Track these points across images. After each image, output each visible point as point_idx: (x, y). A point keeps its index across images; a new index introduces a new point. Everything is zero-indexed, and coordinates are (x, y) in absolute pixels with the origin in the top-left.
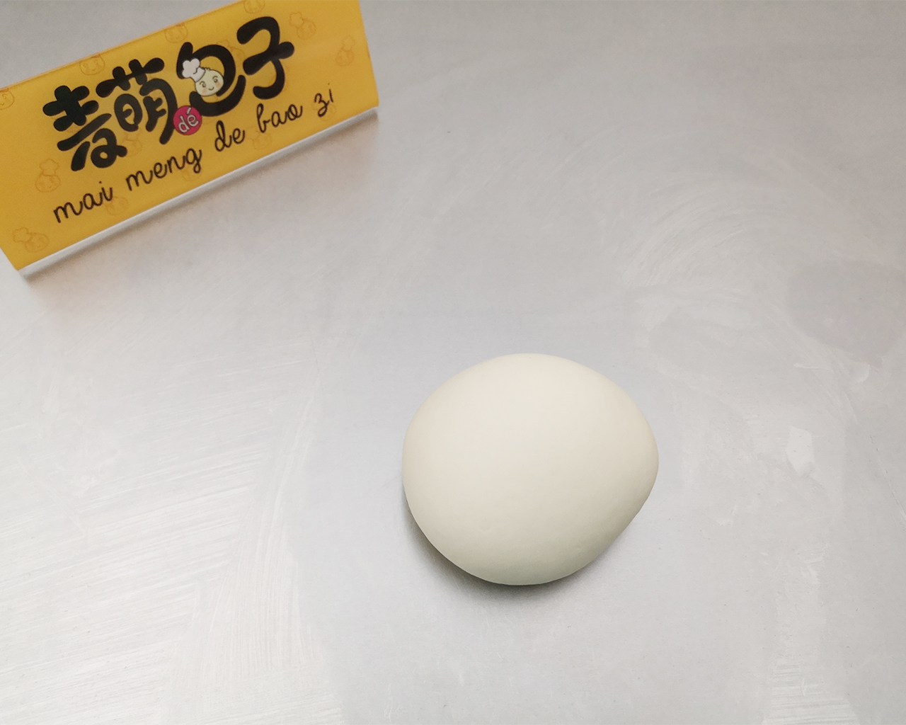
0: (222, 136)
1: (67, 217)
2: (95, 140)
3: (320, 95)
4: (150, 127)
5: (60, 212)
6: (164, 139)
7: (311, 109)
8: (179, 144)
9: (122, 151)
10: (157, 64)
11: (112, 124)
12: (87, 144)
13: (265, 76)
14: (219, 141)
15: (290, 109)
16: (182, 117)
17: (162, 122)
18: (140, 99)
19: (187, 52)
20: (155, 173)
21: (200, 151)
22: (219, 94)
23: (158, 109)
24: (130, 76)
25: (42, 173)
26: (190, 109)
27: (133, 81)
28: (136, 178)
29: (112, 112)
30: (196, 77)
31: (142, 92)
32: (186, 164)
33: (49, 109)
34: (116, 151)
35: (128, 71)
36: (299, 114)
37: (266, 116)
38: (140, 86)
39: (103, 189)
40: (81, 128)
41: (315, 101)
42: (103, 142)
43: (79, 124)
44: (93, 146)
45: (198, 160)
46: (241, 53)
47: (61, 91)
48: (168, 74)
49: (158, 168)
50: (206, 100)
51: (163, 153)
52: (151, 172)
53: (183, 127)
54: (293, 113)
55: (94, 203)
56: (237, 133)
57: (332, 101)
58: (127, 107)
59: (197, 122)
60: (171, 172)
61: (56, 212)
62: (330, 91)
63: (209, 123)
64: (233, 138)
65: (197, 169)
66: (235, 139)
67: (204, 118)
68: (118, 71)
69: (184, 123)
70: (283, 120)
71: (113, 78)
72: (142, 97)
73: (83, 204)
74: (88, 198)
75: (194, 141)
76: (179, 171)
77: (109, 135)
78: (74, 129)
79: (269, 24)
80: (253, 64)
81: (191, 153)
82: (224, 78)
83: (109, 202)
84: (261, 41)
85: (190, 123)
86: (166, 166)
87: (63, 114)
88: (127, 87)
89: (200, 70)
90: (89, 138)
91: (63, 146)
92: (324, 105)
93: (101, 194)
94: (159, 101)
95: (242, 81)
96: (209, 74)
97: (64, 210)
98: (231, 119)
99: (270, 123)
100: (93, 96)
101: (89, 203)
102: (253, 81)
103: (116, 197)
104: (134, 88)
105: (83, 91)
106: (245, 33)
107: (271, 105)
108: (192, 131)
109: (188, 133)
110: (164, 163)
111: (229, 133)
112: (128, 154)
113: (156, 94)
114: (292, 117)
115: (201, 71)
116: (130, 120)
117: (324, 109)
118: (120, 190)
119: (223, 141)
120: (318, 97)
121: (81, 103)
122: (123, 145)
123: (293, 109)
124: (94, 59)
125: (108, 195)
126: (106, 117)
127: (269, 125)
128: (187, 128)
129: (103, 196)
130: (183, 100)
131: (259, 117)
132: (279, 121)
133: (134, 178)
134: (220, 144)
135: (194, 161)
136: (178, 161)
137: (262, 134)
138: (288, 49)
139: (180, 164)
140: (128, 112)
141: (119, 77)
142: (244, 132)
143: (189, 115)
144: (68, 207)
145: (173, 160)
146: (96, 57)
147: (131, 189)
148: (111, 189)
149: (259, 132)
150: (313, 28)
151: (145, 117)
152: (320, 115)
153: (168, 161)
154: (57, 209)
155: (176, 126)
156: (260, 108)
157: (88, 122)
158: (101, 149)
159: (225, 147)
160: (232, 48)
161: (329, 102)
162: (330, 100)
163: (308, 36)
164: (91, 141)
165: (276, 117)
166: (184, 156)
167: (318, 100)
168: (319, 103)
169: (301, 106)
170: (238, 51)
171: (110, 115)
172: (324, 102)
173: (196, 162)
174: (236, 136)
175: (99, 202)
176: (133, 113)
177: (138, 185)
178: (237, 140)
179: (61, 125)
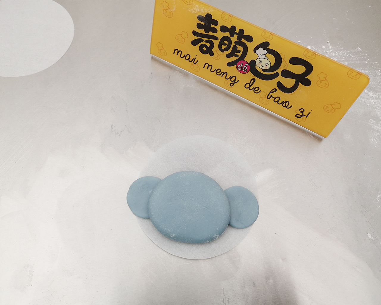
0: (250, 84)
1: (177, 54)
2: (206, 41)
3: (304, 110)
4: (228, 56)
5: (176, 51)
6: (230, 64)
7: (294, 110)
8: (233, 71)
9: (212, 54)
10: (250, 39)
11: (216, 43)
12: (203, 40)
13: (289, 83)
14: (248, 84)
15: (286, 102)
16: (242, 64)
17: (234, 59)
18: (233, 44)
19: (265, 45)
20: (216, 71)
21: (238, 81)
22: (263, 70)
23: (236, 53)
24: (236, 33)
25: (181, 34)
26: (248, 64)
27: (236, 36)
29: (220, 39)
30: (260, 57)
31: (235, 42)
32: (229, 79)
33: (200, 18)
34: (209, 51)
35: (237, 31)
36: (288, 107)
37: (274, 95)
38: (237, 40)
39: (195, 58)
40: (205, 33)
42: (208, 45)
43: (205, 31)
44: (203, 43)
45: (235, 83)
46: (286, 65)
47: (209, 16)
48: (251, 46)
49: (219, 71)
50: (256, 67)
51: (225, 68)
52: (215, 69)
53: (239, 67)
54: (286, 104)
55: (189, 59)
57: (307, 117)
58: (226, 42)
59: (246, 71)
60: (222, 76)
62: (310, 113)
63: (250, 76)
64: (254, 89)
65: (232, 85)
67: (250, 72)
68: (234, 28)
69: (241, 67)
70: (279, 102)
71: (230, 28)
73: (185, 56)
75: (239, 76)
76: (225, 79)
77: (212, 45)
78: (202, 31)
79: (309, 68)
80: (287, 74)
81: (235, 78)
82: (270, 67)
83: (193, 64)
84: (299, 70)
85: (243, 68)
86: (222, 73)
87: (203, 23)
88: (232, 36)
89: (264, 56)
90: (205, 39)
91: (194, 33)
92: (301, 114)
93: (193, 59)
94: (239, 51)
95: (277, 75)
96: (266, 61)
97: (178, 52)
98: (259, 82)
99: (274, 98)
100: (218, 27)
101: (187, 57)
102: (280, 79)
103: (197, 65)
104: (234, 39)
105: (216, 23)
106: (295, 61)
107: (279, 93)
108: (241, 72)
109: (239, 71)
110: (222, 71)
111: (254, 85)
112: (213, 57)
113: (240, 48)
114: (284, 105)
115: (264, 57)
116: (223, 47)
118: (201, 64)
119: (250, 86)
121: (212, 26)
122: (214, 52)
123: (287, 103)
124: (229, 16)
125: (195, 62)
126: (216, 38)
127: (272, 99)
128: (241, 69)
129: (193, 61)
130: (248, 59)
131: (271, 92)
132: (278, 101)
133: (208, 66)
134: (247, 86)
135: (233, 81)
138: (307, 83)
139: (227, 78)
140: (225, 44)
141: (232, 30)
142: (260, 91)
143: (245, 66)
144: (180, 52)
145: (226, 74)
146: (230, 16)
147: (204, 68)
148: (198, 61)
149: (266, 97)
150: (326, 86)
151: (229, 52)
152: (296, 116)
153: (224, 72)
154: (177, 49)
155: (237, 64)
156: (274, 90)
157: (209, 34)
158: (206, 46)
159: (248, 89)
160: (284, 60)
161: (305, 116)
162: (306, 116)
163: (321, 86)
164: (204, 41)
165: (278, 99)
166: (231, 76)
167: (301, 111)
168: (301, 112)
169: (292, 106)
170: (285, 63)
171: (218, 39)
172: (303, 114)
173: (233, 82)
174: (256, 89)
175: (190, 61)
176: (226, 46)
177: (208, 68)
178: (255, 91)
179: (199, 26)
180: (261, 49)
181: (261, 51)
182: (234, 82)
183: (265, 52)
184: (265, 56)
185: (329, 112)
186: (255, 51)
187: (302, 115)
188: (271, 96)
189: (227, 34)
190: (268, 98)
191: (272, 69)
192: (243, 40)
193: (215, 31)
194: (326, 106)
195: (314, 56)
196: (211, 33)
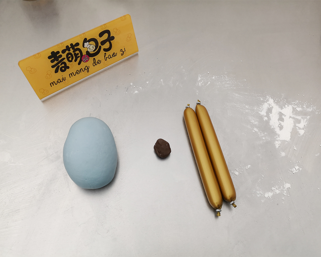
2: (61, 65)
3: (122, 49)
4: (75, 61)
5: (52, 84)
6: (79, 64)
7: (119, 54)
8: (83, 65)
9: (68, 67)
10: (77, 44)
11: (66, 61)
13: (107, 45)
14: (94, 63)
15: (113, 54)
16: (84, 58)
17: (79, 59)
18: (73, 53)
19: (85, 41)
20: (77, 73)
21: (89, 66)
22: (94, 51)
23: (78, 56)
24: (70, 48)
25: (47, 74)
26: (86, 55)
27: (71, 49)
28: (72, 74)
30: (88, 47)
31: (73, 52)
32: (85, 70)
33: (49, 58)
35: (70, 46)
36: (116, 55)
37: (107, 56)
38: (73, 50)
39: (63, 78)
42: (63, 65)
44: (60, 66)
45: (88, 69)
46: (100, 40)
47: (53, 53)
48: (80, 47)
49: (78, 71)
50: (90, 53)
51: (79, 68)
53: (84, 60)
54: (114, 55)
55: (60, 81)
56: (99, 61)
58: (69, 56)
59: (88, 59)
60: (81, 72)
61: (51, 84)
62: (125, 48)
63: (91, 59)
64: (98, 63)
65: (88, 71)
68: (67, 47)
73: (58, 82)
74: (59, 80)
75: (87, 64)
76: (83, 72)
77: (65, 63)
78: (56, 62)
79: (108, 32)
80: (103, 43)
81: (86, 67)
83: (64, 81)
84: (105, 36)
85: (86, 59)
87: (53, 58)
88: (69, 50)
90: (60, 64)
91: (53, 67)
92: (123, 52)
94: (78, 54)
95: (100, 47)
96: (91, 46)
97: (53, 83)
98: (97, 58)
100: (61, 53)
101: (59, 81)
102: (103, 47)
103: (66, 80)
104: (71, 51)
105: (58, 52)
106: (101, 35)
107: (108, 53)
108: (87, 61)
109: (86, 62)
110: (79, 70)
111: (96, 61)
112: (70, 68)
113: (77, 52)
115: (89, 45)
116: (70, 59)
117: (123, 54)
118: (67, 77)
119: (95, 63)
120: (121, 50)
121: (58, 55)
126: (64, 59)
127: (108, 58)
130: (84, 53)
131: (105, 57)
132: (110, 57)
134: (94, 64)
136: (83, 69)
137: (106, 61)
138: (113, 38)
140: (70, 57)
141: (68, 48)
142: (101, 61)
143: (86, 57)
145: (81, 69)
146: (61, 43)
147: (70, 77)
148: (65, 77)
150: (120, 32)
151: (74, 58)
152: (122, 55)
154: (51, 83)
155: (82, 60)
156: (105, 54)
157: (59, 60)
158: (63, 67)
159: (96, 65)
162: (125, 51)
163: (118, 34)
167: (121, 51)
169: (117, 53)
170: (99, 39)
171: (65, 58)
175: (62, 81)
177: (72, 76)
178: (99, 63)
179: (52, 62)
180: (85, 44)
181: (86, 44)
182: (87, 69)
183: (88, 43)
186: (84, 47)
188: (106, 58)
189: (67, 52)
191: (96, 47)
192: (75, 48)
193: (61, 56)
194: (127, 39)
195: (105, 26)
196: (60, 59)
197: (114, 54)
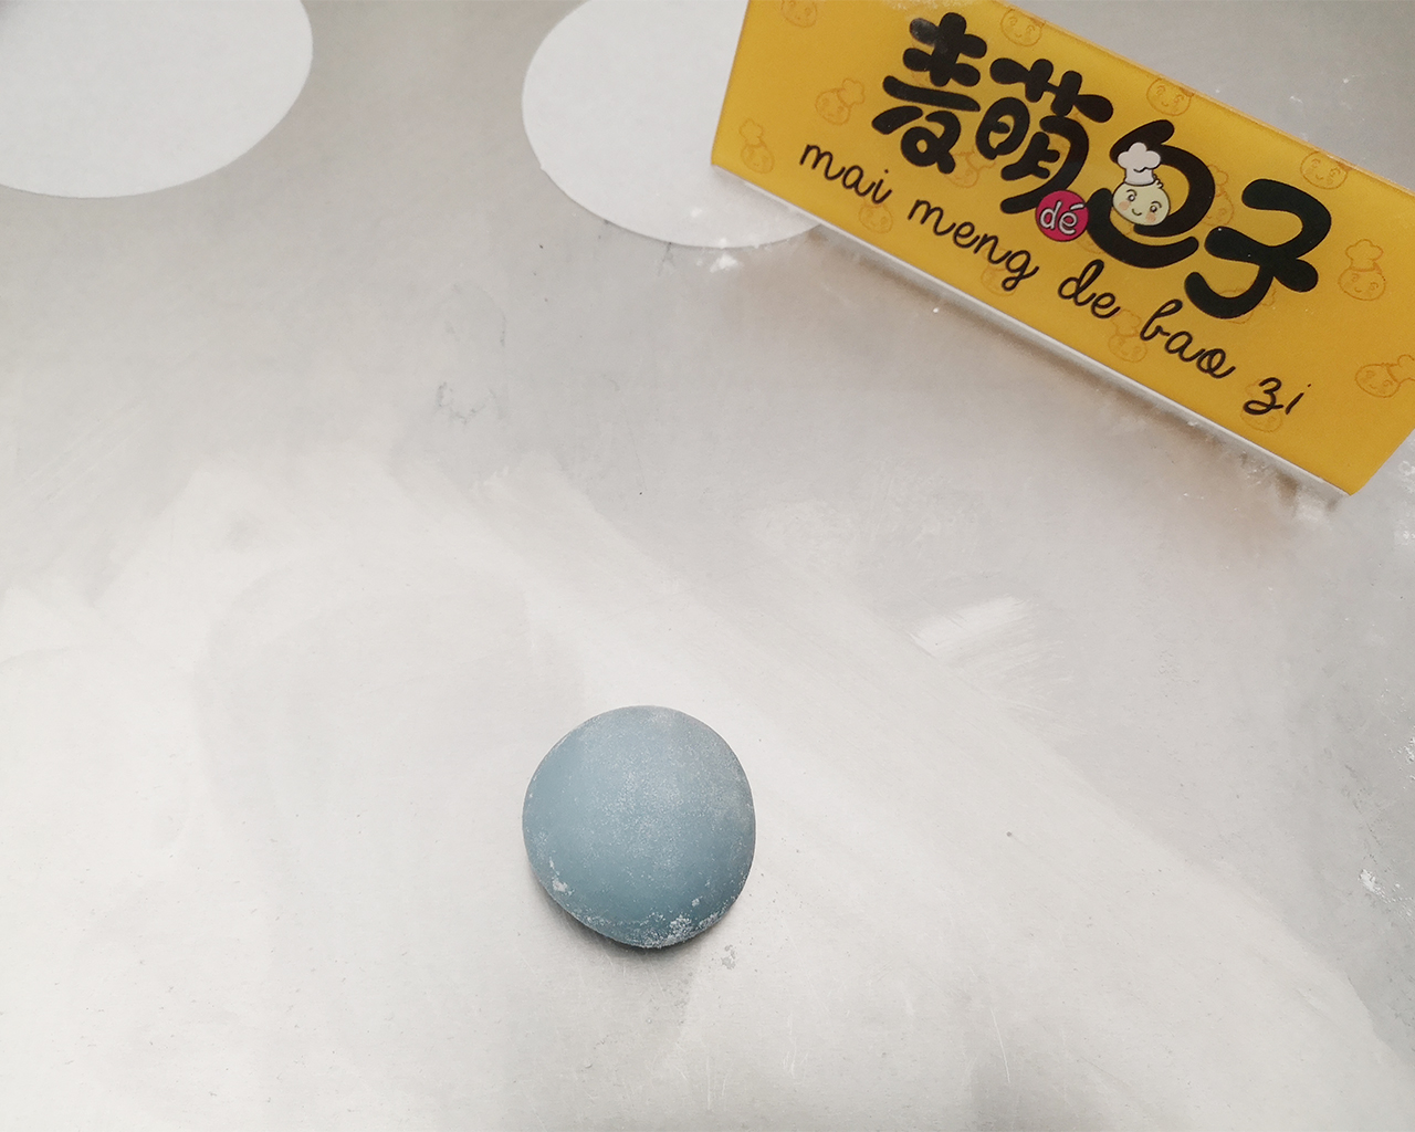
0: (1082, 283)
1: (814, 167)
2: (931, 118)
3: (1279, 385)
4: (1010, 173)
5: (813, 154)
6: (1011, 206)
7: (1243, 386)
8: (1021, 231)
9: (947, 166)
10: (1100, 109)
11: (970, 122)
12: (919, 113)
13: (1232, 277)
14: (1073, 284)
15: (1213, 353)
16: (1059, 204)
17: (1030, 183)
18: (1035, 127)
19: (1155, 134)
20: (956, 231)
21: (1037, 269)
22: (1140, 229)
23: (1042, 164)
24: (1052, 88)
25: (837, 91)
26: (1082, 206)
27: (1048, 97)
28: (929, 212)
29: (985, 108)
30: (1133, 177)
31: (1045, 122)
32: (1004, 263)
33: (920, 29)
34: (939, 155)
35: (1056, 80)
36: (1218, 372)
37: (1170, 324)
38: (1051, 113)
39: (881, 181)
40: (931, 86)
41: (1262, 384)
42: (938, 129)
43: (934, 79)
44: (921, 122)
45: (1022, 277)
46: (1228, 211)
47: (954, 22)
48: (1101, 135)
49: (966, 230)
50: (1114, 217)
51: (990, 220)
52: (954, 225)
53: (1048, 218)
54: (1211, 362)
55: (856, 185)
56: (1107, 300)
57: (1288, 411)
58: (1008, 120)
59: (1072, 231)
60: (976, 251)
61: (809, 148)
62: (1302, 395)
63: (1085, 250)
64: (1095, 301)
65: (1009, 284)
66: (1095, 304)
67: (1086, 237)
68: (1044, 67)
69: (1054, 215)
70: (1188, 353)
71: (1029, 69)
72: (1039, 129)
73: (844, 173)
74: (856, 173)
75: (1044, 250)
76: (987, 262)
77: (953, 130)
78: (922, 79)
79: (1316, 221)
80: (1228, 244)
81: (1024, 257)
82: (1168, 217)
83: (872, 203)
84: (1277, 228)
85: (1062, 220)
86: (978, 237)
87: (929, 49)
88: (1034, 95)
89: (1148, 173)
90: (928, 109)
91: (892, 86)
92: (1268, 401)
93: (874, 184)
94: (1054, 156)
95: (1190, 247)
96: (1154, 193)
97: (819, 156)
98: (1119, 276)
99: (1168, 338)
100: (983, 65)
101: (851, 179)
102: (1202, 262)
103: (886, 208)
104: (1041, 109)
105: (978, 47)
106: (1264, 194)
107: (1192, 317)
108: (1054, 234)
109: (1046, 232)
110: (980, 232)
111: (1097, 287)
112: (950, 175)
113: (1059, 143)
114: (1204, 364)
115: (1147, 176)
116: (996, 139)
117: (1262, 408)
118: (900, 204)
119: (1079, 290)
120: (1273, 384)
121: (962, 59)
122: (957, 160)
123: (1218, 357)
124: (1032, 23)
125: (878, 197)
126: (973, 106)
127: (1161, 340)
128: (1052, 224)
129: (873, 189)
130: (1085, 185)
131: (1158, 314)
132: (1181, 350)
133: (926, 210)
134: (1070, 288)
135: (1016, 271)
136: (997, 248)
137: (1139, 338)
138: (1304, 279)
139: (995, 257)
140: (1003, 128)
141: (1038, 76)
142: (1118, 308)
143: (1072, 211)
144: (826, 158)
145: (993, 241)
146: (1036, 22)
147: (910, 217)
148: (890, 192)
149: (1137, 331)
150: (1376, 293)
151: (1015, 156)
152: (1246, 407)
153: (986, 235)
154: (815, 147)
155: (1040, 209)
156: (1173, 305)
157: (946, 88)
158: (927, 135)
159: (1072, 300)
160: (1223, 192)
161: (1281, 406)
162: (1286, 406)
163: (1354, 293)
164: (926, 113)
165: (1182, 340)
166: (1010, 252)
167: (1267, 387)
168: (1266, 392)
169: (1233, 369)
170: (1227, 206)
171: (979, 109)
172: (1274, 398)
173: (1017, 274)
174: (1102, 302)
175: (862, 190)
176: (1007, 135)
177: (923, 221)
178: (1098, 310)
179: (913, 59)
180: (1139, 148)
181: (1140, 156)
182: (1019, 272)
183: (1154, 158)
184: (1153, 175)
185: (1374, 391)
186: (1115, 153)
187: (1269, 403)
188: (1159, 329)
190: (1146, 335)
191: (1174, 223)
192: (1075, 114)
193: (970, 77)
194: (1369, 368)
195: (1338, 179)
196: (953, 87)
197: (1219, 356)
